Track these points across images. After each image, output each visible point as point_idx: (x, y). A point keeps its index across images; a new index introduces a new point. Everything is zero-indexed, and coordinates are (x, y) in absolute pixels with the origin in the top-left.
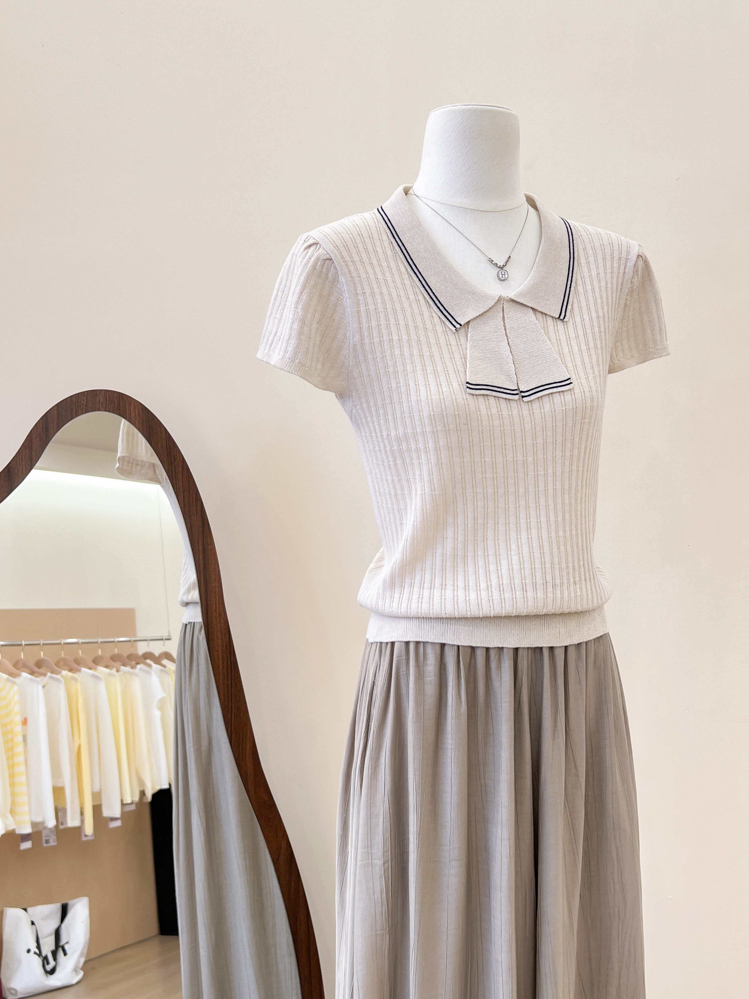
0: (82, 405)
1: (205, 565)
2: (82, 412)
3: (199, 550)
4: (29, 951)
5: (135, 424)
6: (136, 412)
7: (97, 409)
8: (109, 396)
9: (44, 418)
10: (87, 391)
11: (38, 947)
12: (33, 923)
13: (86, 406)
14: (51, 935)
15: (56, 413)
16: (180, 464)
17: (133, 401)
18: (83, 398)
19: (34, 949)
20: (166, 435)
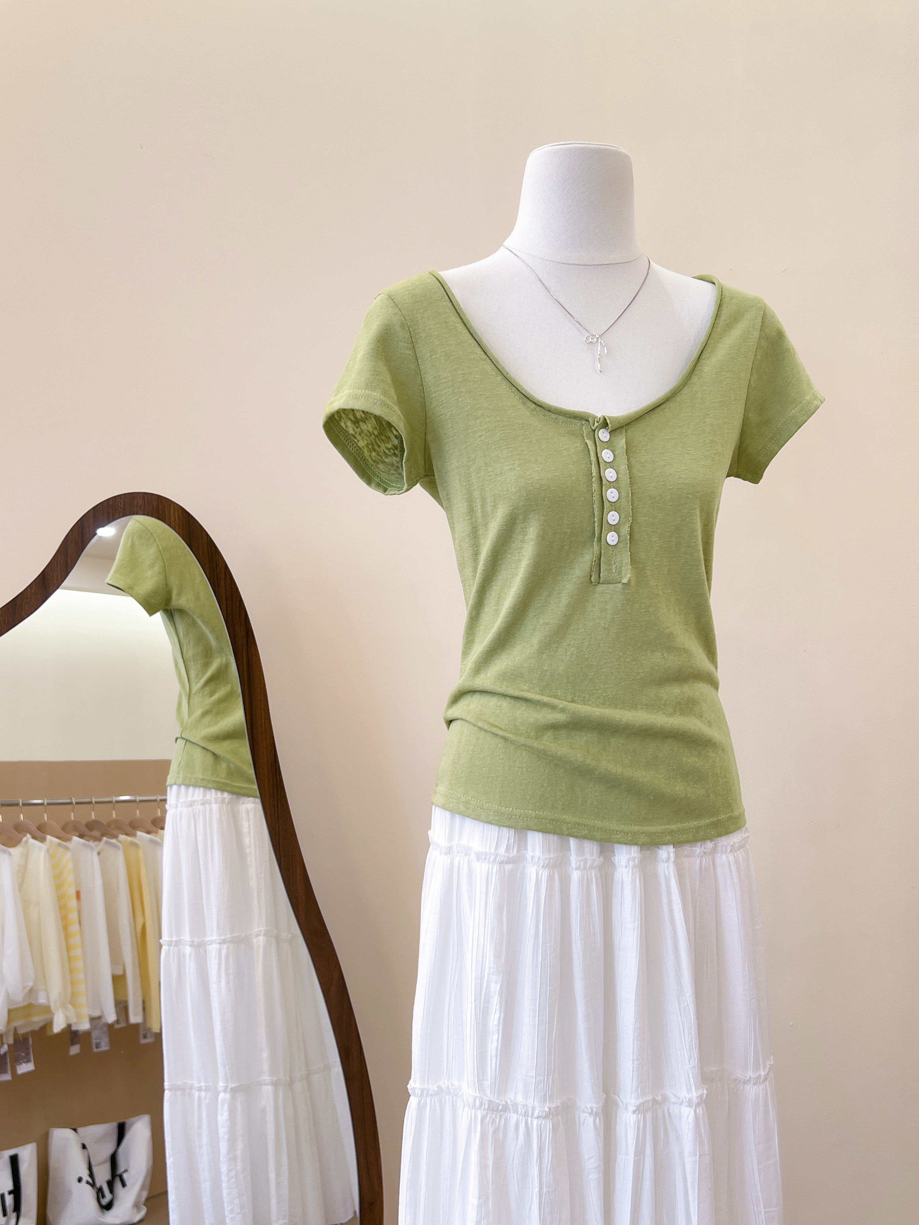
0: (119, 508)
5: (175, 528)
6: (175, 513)
7: (135, 513)
8: (148, 499)
9: (79, 523)
10: (125, 494)
11: (91, 1175)
12: (84, 1147)
13: (123, 509)
14: (106, 1161)
15: (92, 517)
17: (172, 503)
19: (86, 1177)
20: (207, 540)
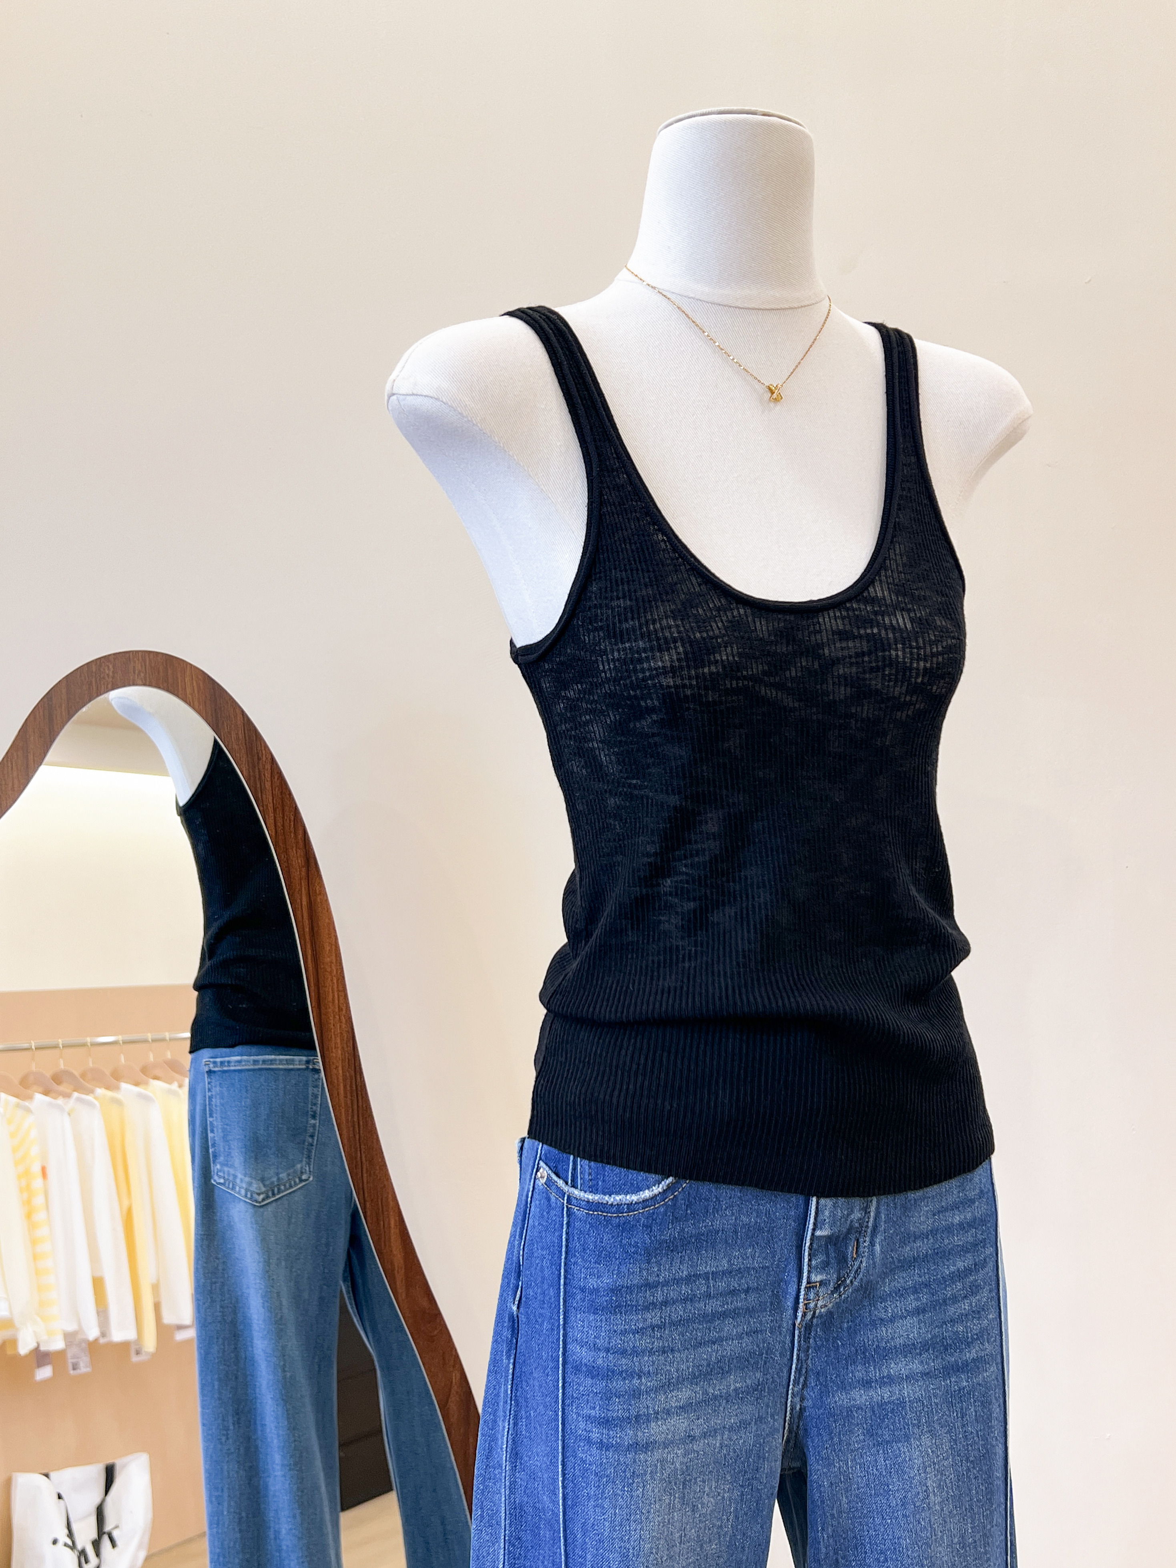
0: (106, 676)
1: (312, 929)
2: (107, 688)
3: (302, 904)
4: (55, 1542)
5: (192, 704)
6: (194, 682)
7: (131, 683)
8: (150, 661)
9: (46, 699)
10: (114, 654)
11: (70, 1535)
12: (60, 1497)
13: (113, 677)
14: (90, 1515)
15: (64, 691)
16: (268, 766)
17: (188, 665)
18: (108, 667)
19: (63, 1538)
